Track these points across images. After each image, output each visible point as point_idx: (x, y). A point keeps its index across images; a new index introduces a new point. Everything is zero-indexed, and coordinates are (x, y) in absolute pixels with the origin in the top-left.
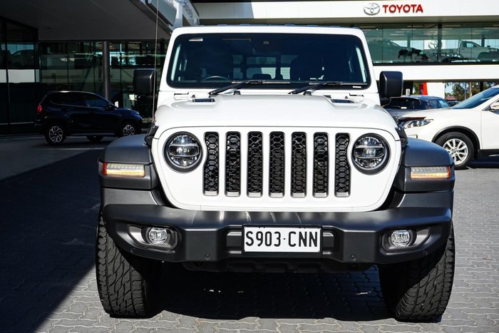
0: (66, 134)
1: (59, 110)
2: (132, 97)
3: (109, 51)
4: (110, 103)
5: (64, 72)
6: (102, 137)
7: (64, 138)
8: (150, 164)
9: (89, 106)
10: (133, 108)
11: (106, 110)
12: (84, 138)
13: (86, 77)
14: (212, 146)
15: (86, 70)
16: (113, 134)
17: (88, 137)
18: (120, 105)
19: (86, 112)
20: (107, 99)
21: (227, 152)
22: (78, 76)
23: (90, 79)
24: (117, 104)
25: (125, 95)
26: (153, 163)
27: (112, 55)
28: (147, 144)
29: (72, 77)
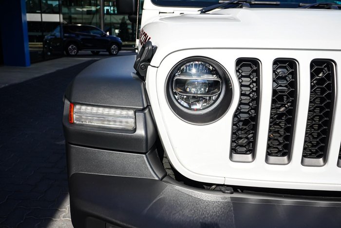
0: (79, 49)
1: (74, 35)
2: (117, 31)
3: (104, 6)
4: (104, 33)
5: (80, 16)
6: (99, 52)
7: (77, 52)
8: (144, 109)
9: (92, 34)
10: (117, 36)
11: (102, 37)
12: (89, 52)
13: (93, 19)
14: (246, 81)
15: (92, 16)
16: (105, 50)
17: (92, 51)
18: (110, 34)
19: (90, 37)
20: (102, 30)
21: (275, 92)
22: (88, 19)
23: (94, 21)
24: (108, 33)
25: (113, 30)
26: (149, 106)
27: (106, 8)
28: (138, 73)
29: (85, 19)
